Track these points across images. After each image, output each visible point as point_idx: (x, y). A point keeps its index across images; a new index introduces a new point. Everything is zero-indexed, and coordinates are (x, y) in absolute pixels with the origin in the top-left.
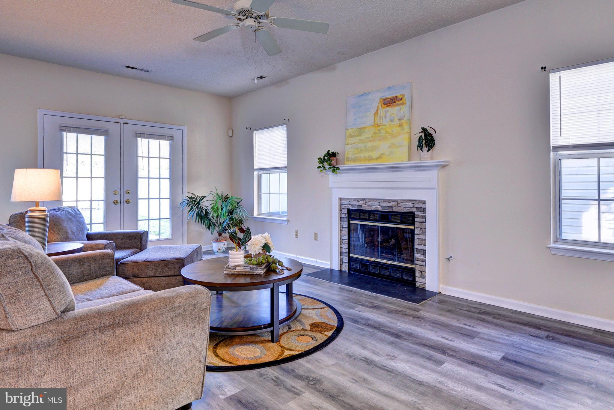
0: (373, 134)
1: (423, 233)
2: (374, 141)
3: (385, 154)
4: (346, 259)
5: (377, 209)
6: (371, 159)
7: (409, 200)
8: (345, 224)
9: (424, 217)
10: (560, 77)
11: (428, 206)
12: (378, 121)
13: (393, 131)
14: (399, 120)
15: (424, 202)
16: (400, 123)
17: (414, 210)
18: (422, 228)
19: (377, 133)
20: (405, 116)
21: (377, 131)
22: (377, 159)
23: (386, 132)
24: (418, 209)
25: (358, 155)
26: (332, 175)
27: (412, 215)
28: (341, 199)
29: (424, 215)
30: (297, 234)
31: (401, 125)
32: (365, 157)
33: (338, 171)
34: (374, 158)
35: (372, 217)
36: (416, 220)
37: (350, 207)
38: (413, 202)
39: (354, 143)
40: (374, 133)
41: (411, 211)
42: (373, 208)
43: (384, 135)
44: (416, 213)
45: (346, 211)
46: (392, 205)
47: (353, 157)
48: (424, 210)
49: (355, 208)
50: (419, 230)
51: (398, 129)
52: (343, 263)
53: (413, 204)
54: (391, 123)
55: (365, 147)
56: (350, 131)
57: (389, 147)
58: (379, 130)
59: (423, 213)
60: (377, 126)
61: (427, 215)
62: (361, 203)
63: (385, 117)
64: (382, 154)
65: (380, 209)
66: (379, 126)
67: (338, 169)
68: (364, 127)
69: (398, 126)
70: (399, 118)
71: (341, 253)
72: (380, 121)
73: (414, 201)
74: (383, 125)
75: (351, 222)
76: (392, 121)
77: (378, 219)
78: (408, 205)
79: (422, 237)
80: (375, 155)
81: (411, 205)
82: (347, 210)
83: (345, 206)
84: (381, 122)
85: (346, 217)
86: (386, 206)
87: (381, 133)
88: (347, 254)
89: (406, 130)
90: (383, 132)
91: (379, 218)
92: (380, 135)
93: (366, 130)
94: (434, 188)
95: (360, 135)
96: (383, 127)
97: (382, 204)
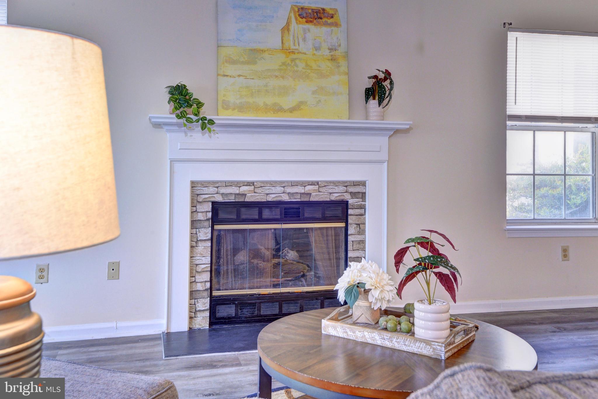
0: (280, 66)
1: (362, 232)
2: (283, 77)
3: (306, 102)
4: (204, 304)
5: (279, 199)
6: (278, 109)
7: (339, 182)
8: (205, 233)
9: (363, 207)
10: (517, 38)
11: (369, 191)
12: (290, 44)
13: (319, 67)
14: (331, 50)
15: (363, 184)
16: (332, 55)
17: (347, 197)
18: (359, 225)
19: (288, 64)
20: (340, 45)
21: (289, 61)
22: (292, 110)
23: (307, 65)
24: (354, 195)
25: (251, 100)
26: (200, 134)
27: (344, 205)
28: (194, 185)
29: (363, 203)
30: (45, 274)
31: (333, 59)
32: (266, 105)
33: (213, 128)
34: (286, 107)
35: (266, 213)
36: (350, 212)
37: (219, 198)
38: (346, 184)
39: (239, 76)
40: (284, 64)
41: (342, 198)
42: (270, 198)
43: (304, 70)
44: (351, 201)
45: (208, 207)
46: (309, 190)
47: (238, 102)
48: (363, 195)
49: (232, 199)
50: (355, 228)
51: (329, 64)
52: (198, 313)
53: (345, 188)
54: (315, 52)
55: (266, 86)
56: (225, 52)
57: (314, 93)
58: (293, 60)
59: (361, 200)
60: (289, 52)
61: (368, 204)
62: (244, 189)
63: (304, 39)
64: (301, 103)
65: (285, 198)
66: (293, 52)
67: (211, 122)
68: (262, 48)
69: (329, 60)
70: (330, 47)
71: (193, 294)
72: (294, 45)
73: (346, 182)
74: (300, 53)
75: (217, 227)
76: (317, 48)
77: (279, 217)
78: (337, 189)
79: (359, 238)
80: (287, 102)
81: (342, 189)
82: (210, 204)
83: (207, 196)
84: (297, 47)
85: (208, 220)
86: (297, 193)
87: (297, 66)
88: (206, 294)
89: (344, 68)
90: (301, 66)
91: (281, 214)
92: (295, 68)
93: (266, 55)
94: (381, 162)
95: (253, 62)
96: (300, 56)
97: (289, 190)
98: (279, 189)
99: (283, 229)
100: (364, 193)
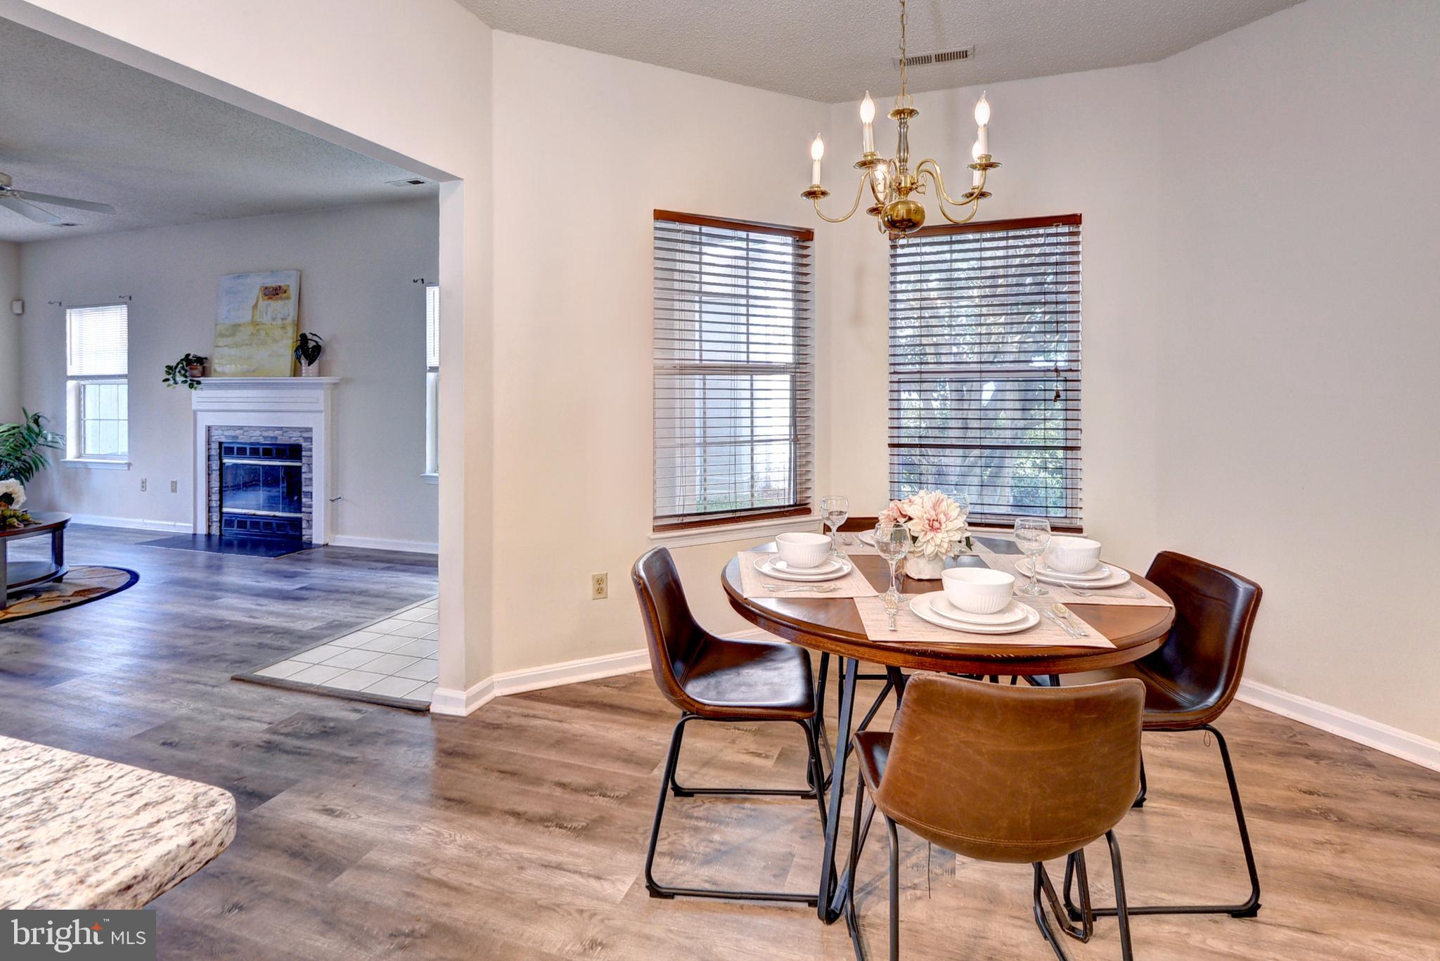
0: (250, 336)
1: (310, 471)
2: (251, 345)
4: (216, 517)
5: (258, 441)
7: (296, 428)
8: (216, 465)
9: (311, 450)
11: (315, 435)
12: (257, 318)
13: (274, 334)
14: (283, 319)
15: (310, 430)
16: (283, 324)
17: (301, 442)
18: (309, 465)
19: (255, 334)
20: (289, 315)
21: (255, 332)
22: (254, 371)
23: (267, 334)
24: (305, 439)
26: (189, 392)
27: (300, 448)
28: (209, 429)
29: (311, 446)
30: (144, 485)
31: (283, 327)
33: (199, 387)
34: (251, 369)
36: (303, 453)
37: (223, 440)
38: (300, 431)
39: (226, 346)
40: (252, 334)
41: (298, 441)
42: (252, 441)
43: (264, 338)
44: (303, 445)
45: (216, 445)
46: (276, 435)
48: (311, 440)
49: (229, 440)
50: (306, 467)
51: (280, 332)
52: (213, 523)
54: (272, 323)
56: (220, 328)
57: (269, 356)
58: (259, 330)
59: (309, 444)
60: (256, 325)
61: (314, 446)
62: (238, 432)
63: (266, 313)
65: (261, 440)
66: (258, 324)
67: (200, 383)
68: (239, 324)
69: (281, 328)
70: (282, 317)
71: (209, 508)
72: (260, 318)
73: (301, 428)
74: (263, 324)
75: (225, 461)
76: (274, 319)
78: (294, 435)
79: (309, 476)
81: (297, 434)
82: (217, 443)
83: (216, 438)
84: (261, 320)
85: (217, 455)
86: (269, 436)
87: (260, 335)
88: (217, 509)
89: (290, 335)
90: (263, 333)
92: (259, 337)
93: (242, 328)
94: (321, 412)
95: (233, 335)
96: (262, 326)
97: (265, 434)
98: (258, 433)
99: (263, 466)
100: (311, 438)
